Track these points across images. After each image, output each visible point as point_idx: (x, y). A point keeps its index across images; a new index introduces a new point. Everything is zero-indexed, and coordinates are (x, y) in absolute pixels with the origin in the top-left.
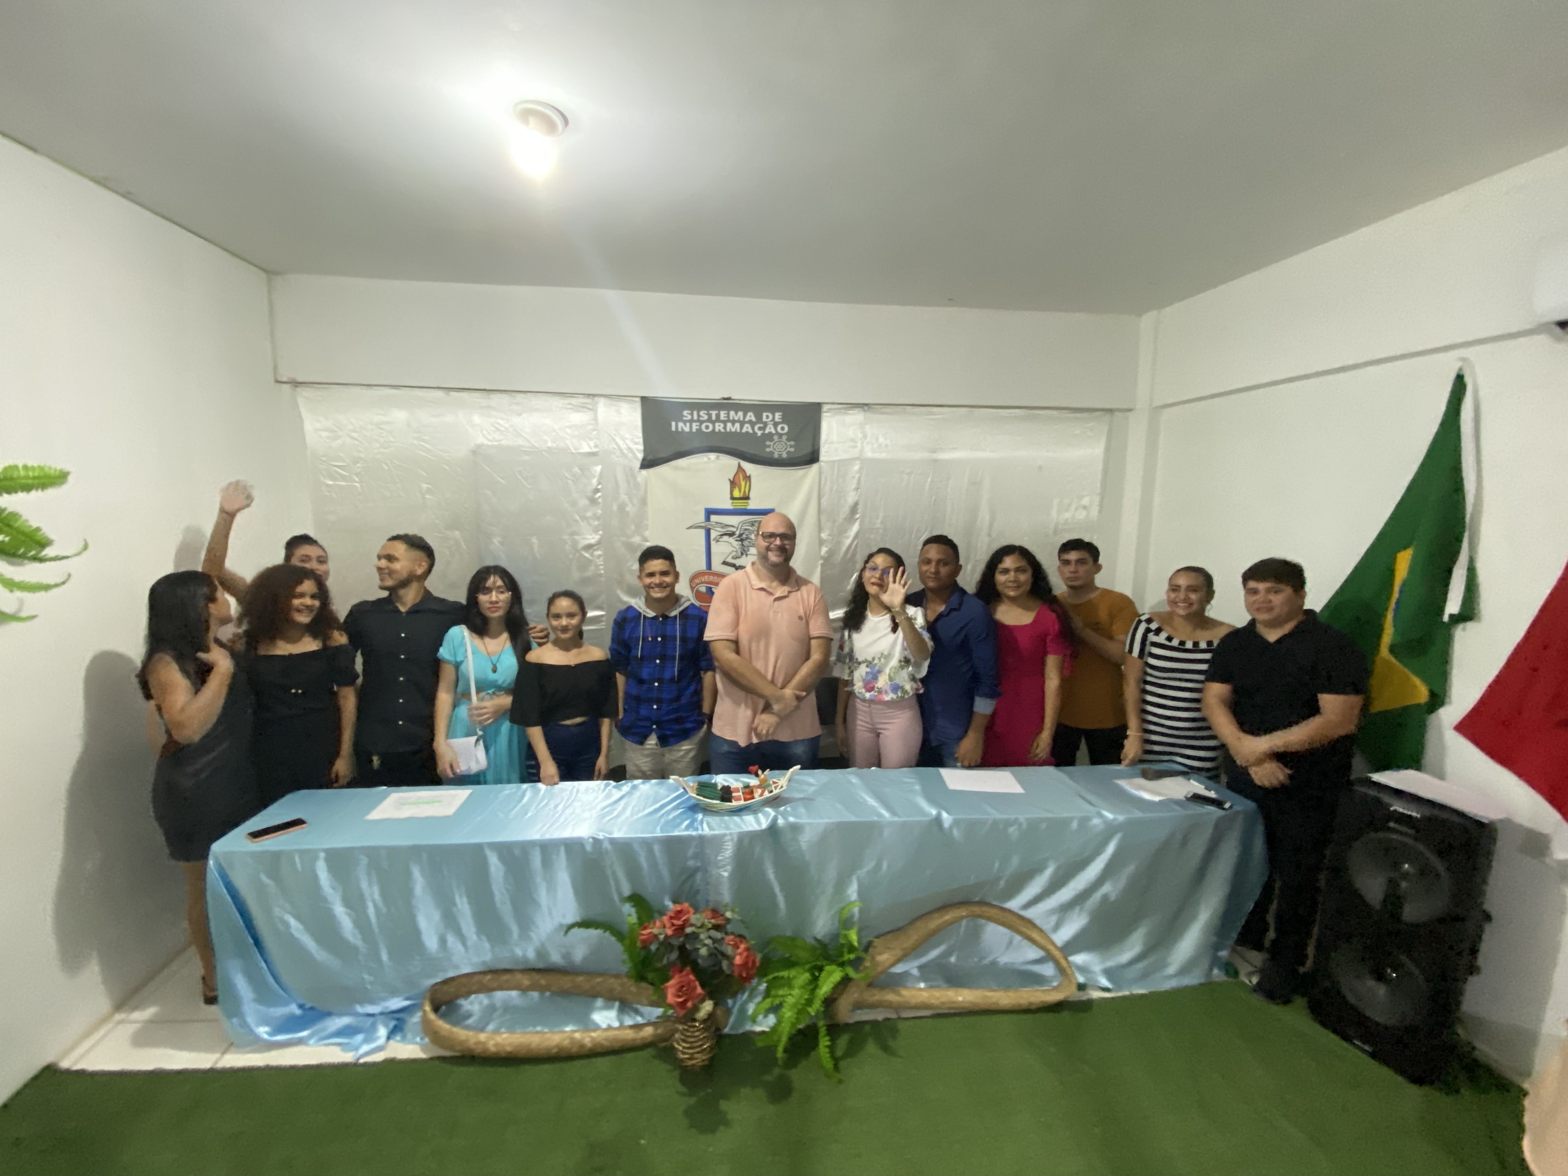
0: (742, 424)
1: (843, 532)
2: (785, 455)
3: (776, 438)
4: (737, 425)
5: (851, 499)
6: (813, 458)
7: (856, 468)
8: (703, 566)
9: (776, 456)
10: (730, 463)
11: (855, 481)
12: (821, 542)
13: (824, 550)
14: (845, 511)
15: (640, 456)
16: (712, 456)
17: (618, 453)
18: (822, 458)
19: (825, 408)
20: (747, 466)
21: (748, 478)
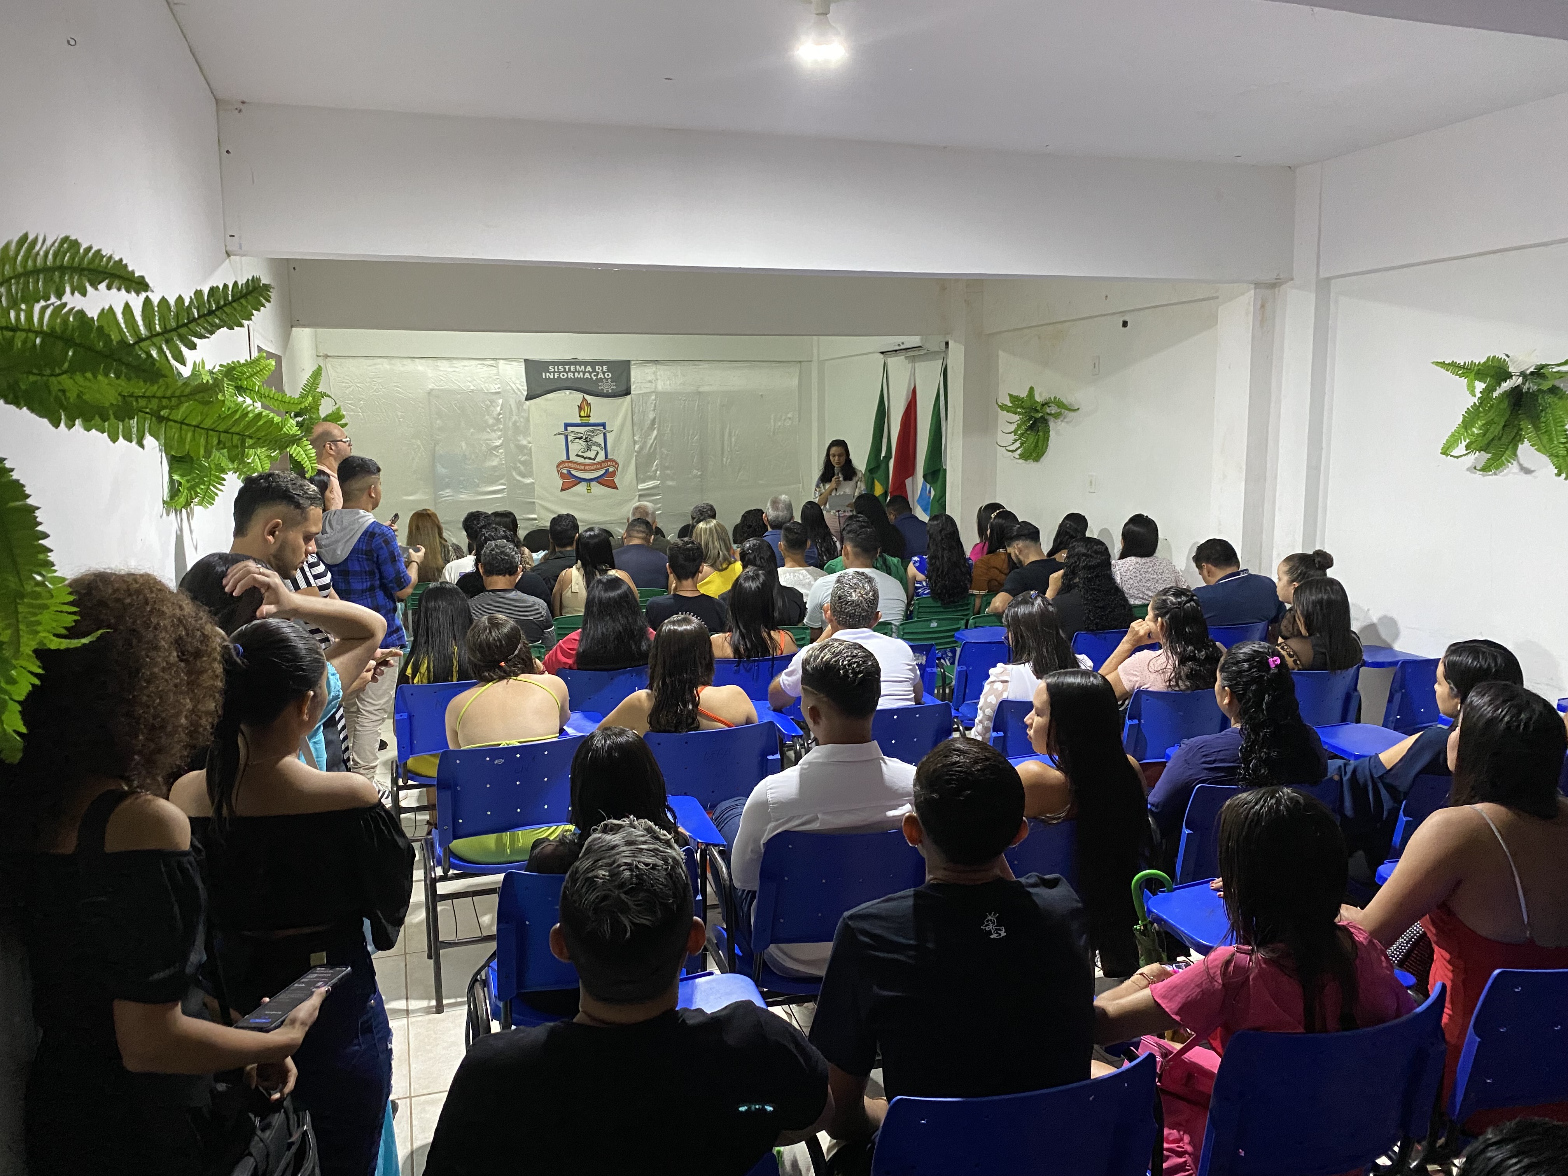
0: (584, 373)
1: (647, 434)
2: (610, 391)
3: (604, 380)
4: (581, 373)
5: (651, 415)
6: (627, 392)
7: (653, 397)
8: (565, 458)
9: (605, 391)
10: (579, 396)
11: (653, 406)
12: (635, 442)
13: (637, 447)
14: (648, 423)
15: (525, 393)
16: (568, 392)
17: (512, 392)
18: (632, 392)
19: (633, 363)
20: (588, 397)
21: (589, 405)
